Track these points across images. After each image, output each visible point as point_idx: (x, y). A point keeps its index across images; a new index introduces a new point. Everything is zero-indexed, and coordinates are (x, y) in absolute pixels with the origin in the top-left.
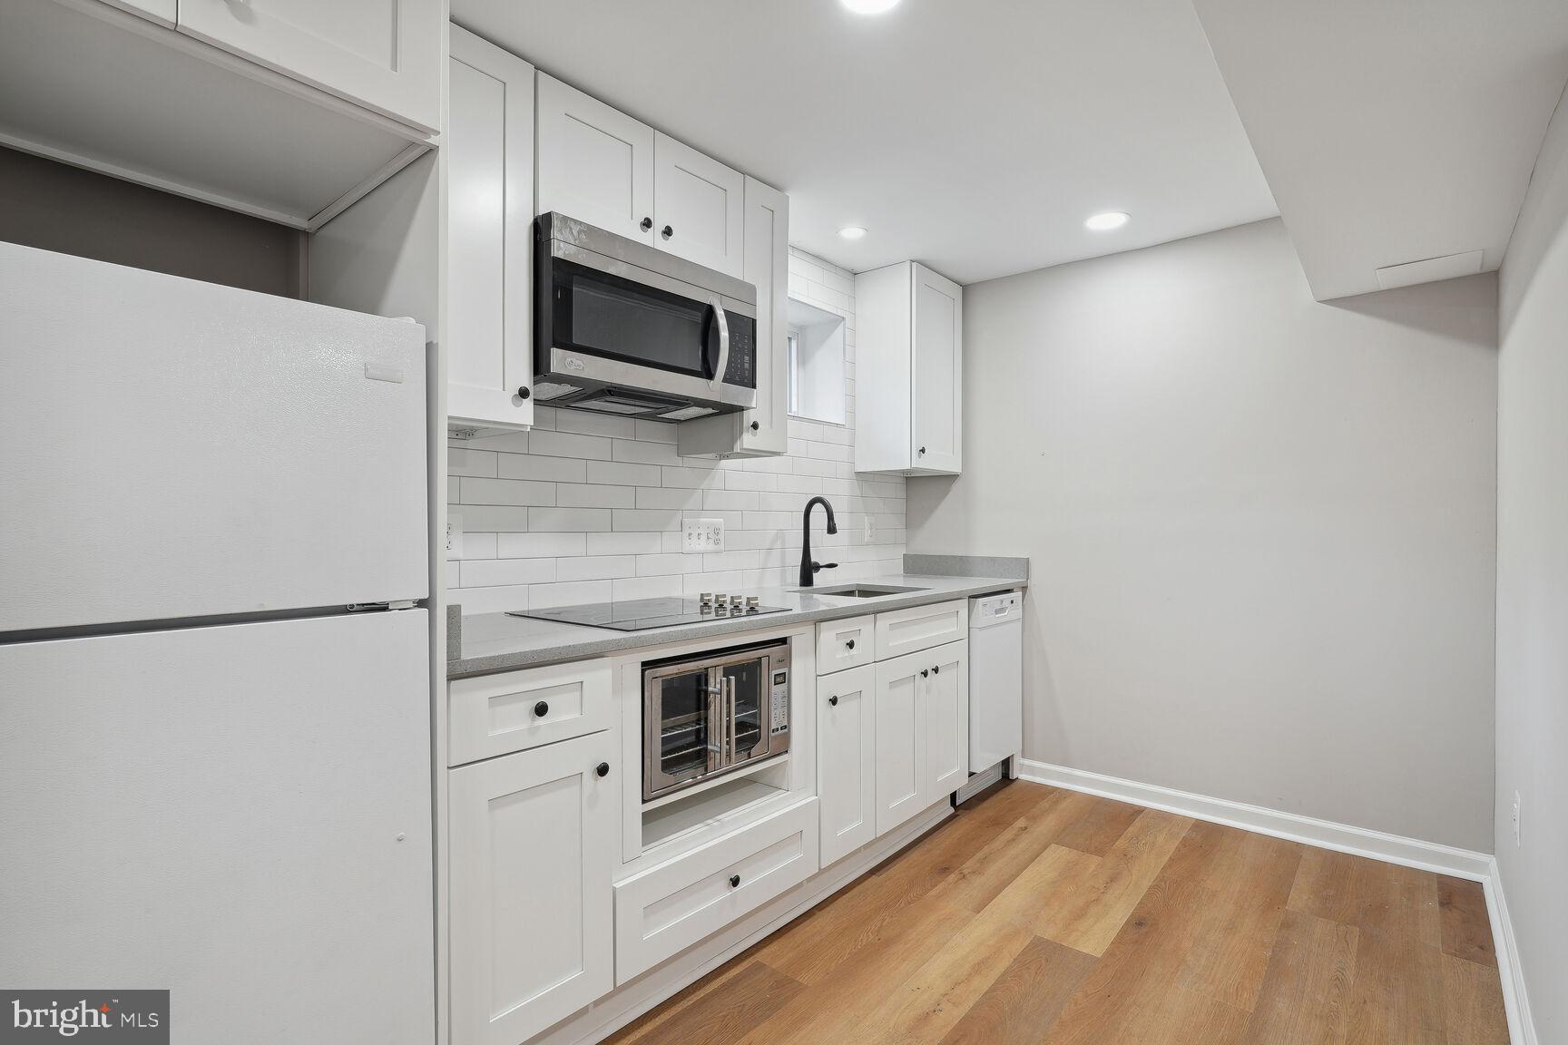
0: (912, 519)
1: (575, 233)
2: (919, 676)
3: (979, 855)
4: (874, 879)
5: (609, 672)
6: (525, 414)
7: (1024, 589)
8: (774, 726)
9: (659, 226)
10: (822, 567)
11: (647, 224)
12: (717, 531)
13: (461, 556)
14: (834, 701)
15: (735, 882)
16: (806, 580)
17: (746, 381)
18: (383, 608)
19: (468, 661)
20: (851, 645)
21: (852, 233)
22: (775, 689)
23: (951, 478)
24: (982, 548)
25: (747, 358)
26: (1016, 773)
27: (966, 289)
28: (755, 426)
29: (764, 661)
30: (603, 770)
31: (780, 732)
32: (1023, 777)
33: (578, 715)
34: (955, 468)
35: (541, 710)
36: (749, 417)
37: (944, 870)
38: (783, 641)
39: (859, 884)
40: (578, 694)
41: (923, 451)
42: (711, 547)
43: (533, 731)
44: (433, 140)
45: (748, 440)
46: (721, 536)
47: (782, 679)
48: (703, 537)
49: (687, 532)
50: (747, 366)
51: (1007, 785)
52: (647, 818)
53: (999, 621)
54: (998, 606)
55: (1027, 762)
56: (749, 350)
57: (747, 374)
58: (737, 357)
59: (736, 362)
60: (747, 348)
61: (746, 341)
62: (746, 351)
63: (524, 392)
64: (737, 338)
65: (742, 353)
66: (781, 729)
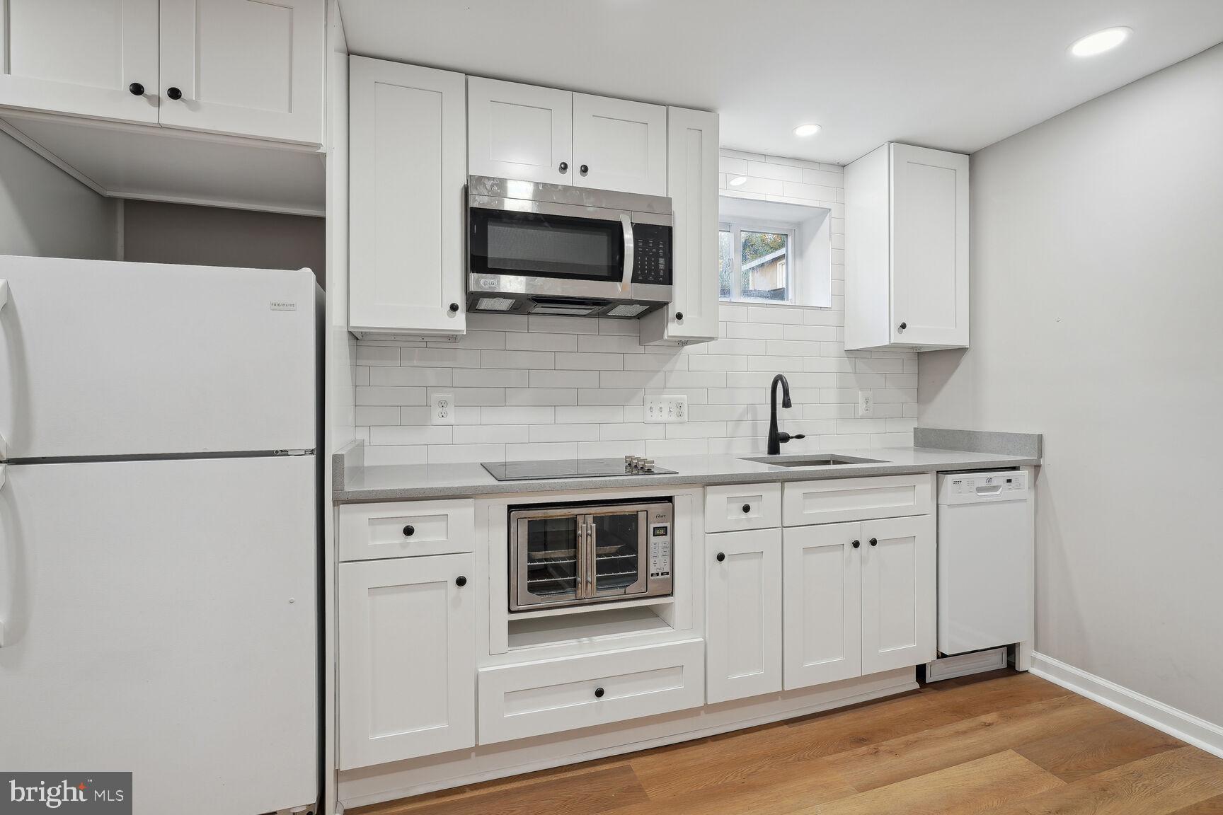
0: (923, 395)
1: (488, 187)
2: (848, 547)
3: (911, 737)
4: (785, 728)
5: (472, 510)
6: (459, 322)
7: (1037, 467)
8: (652, 570)
9: (575, 167)
10: (792, 438)
11: (564, 167)
12: (679, 406)
13: (453, 422)
14: (721, 557)
15: (599, 693)
16: (774, 449)
17: (661, 279)
18: (284, 453)
19: (349, 492)
20: (746, 509)
21: (807, 130)
22: (653, 539)
23: (961, 351)
24: (991, 424)
25: (662, 261)
26: (1023, 664)
27: (973, 157)
28: (679, 316)
29: (642, 516)
30: (461, 582)
31: (660, 577)
32: (1035, 671)
33: (444, 539)
34: (964, 342)
35: (409, 531)
36: (673, 309)
37: (860, 740)
38: (669, 499)
39: (766, 729)
40: (444, 524)
41: (903, 326)
42: (673, 418)
43: (403, 546)
44: (321, 150)
45: (674, 330)
46: (685, 409)
47: (663, 531)
48: (665, 410)
49: (648, 406)
50: (662, 267)
51: (1011, 675)
52: (512, 625)
53: (979, 500)
54: (983, 484)
55: (1040, 656)
56: (664, 253)
57: (662, 274)
58: (649, 261)
59: (649, 264)
60: (661, 251)
61: (661, 246)
62: (661, 255)
63: (454, 308)
64: (651, 245)
65: (657, 256)
66: (662, 574)
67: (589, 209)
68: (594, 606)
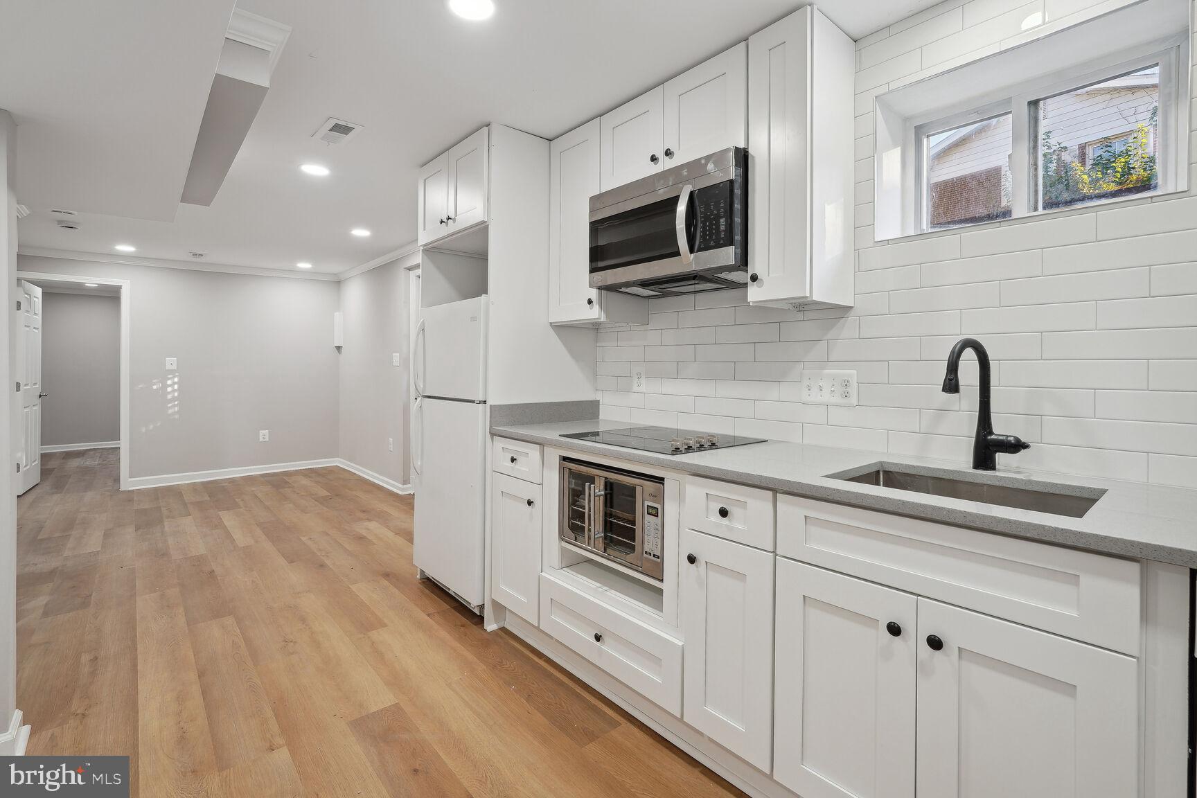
8: (647, 548)
9: (660, 154)
11: (654, 159)
12: (846, 384)
13: (645, 391)
15: (598, 638)
17: (722, 242)
18: (473, 402)
20: (724, 513)
22: (648, 517)
25: (722, 221)
28: (754, 278)
30: (529, 503)
35: (513, 460)
36: (751, 271)
38: (661, 480)
42: (837, 399)
43: (513, 469)
47: (654, 512)
49: (806, 383)
50: (722, 228)
56: (725, 212)
57: (722, 236)
58: (711, 224)
59: (711, 229)
60: (722, 210)
61: (722, 205)
62: (722, 214)
63: (590, 302)
64: (712, 207)
65: (718, 217)
66: (654, 555)
67: (661, 191)
68: (610, 562)
